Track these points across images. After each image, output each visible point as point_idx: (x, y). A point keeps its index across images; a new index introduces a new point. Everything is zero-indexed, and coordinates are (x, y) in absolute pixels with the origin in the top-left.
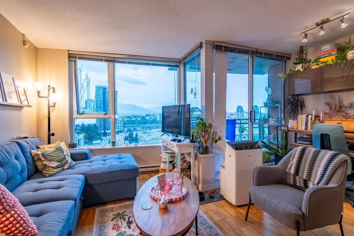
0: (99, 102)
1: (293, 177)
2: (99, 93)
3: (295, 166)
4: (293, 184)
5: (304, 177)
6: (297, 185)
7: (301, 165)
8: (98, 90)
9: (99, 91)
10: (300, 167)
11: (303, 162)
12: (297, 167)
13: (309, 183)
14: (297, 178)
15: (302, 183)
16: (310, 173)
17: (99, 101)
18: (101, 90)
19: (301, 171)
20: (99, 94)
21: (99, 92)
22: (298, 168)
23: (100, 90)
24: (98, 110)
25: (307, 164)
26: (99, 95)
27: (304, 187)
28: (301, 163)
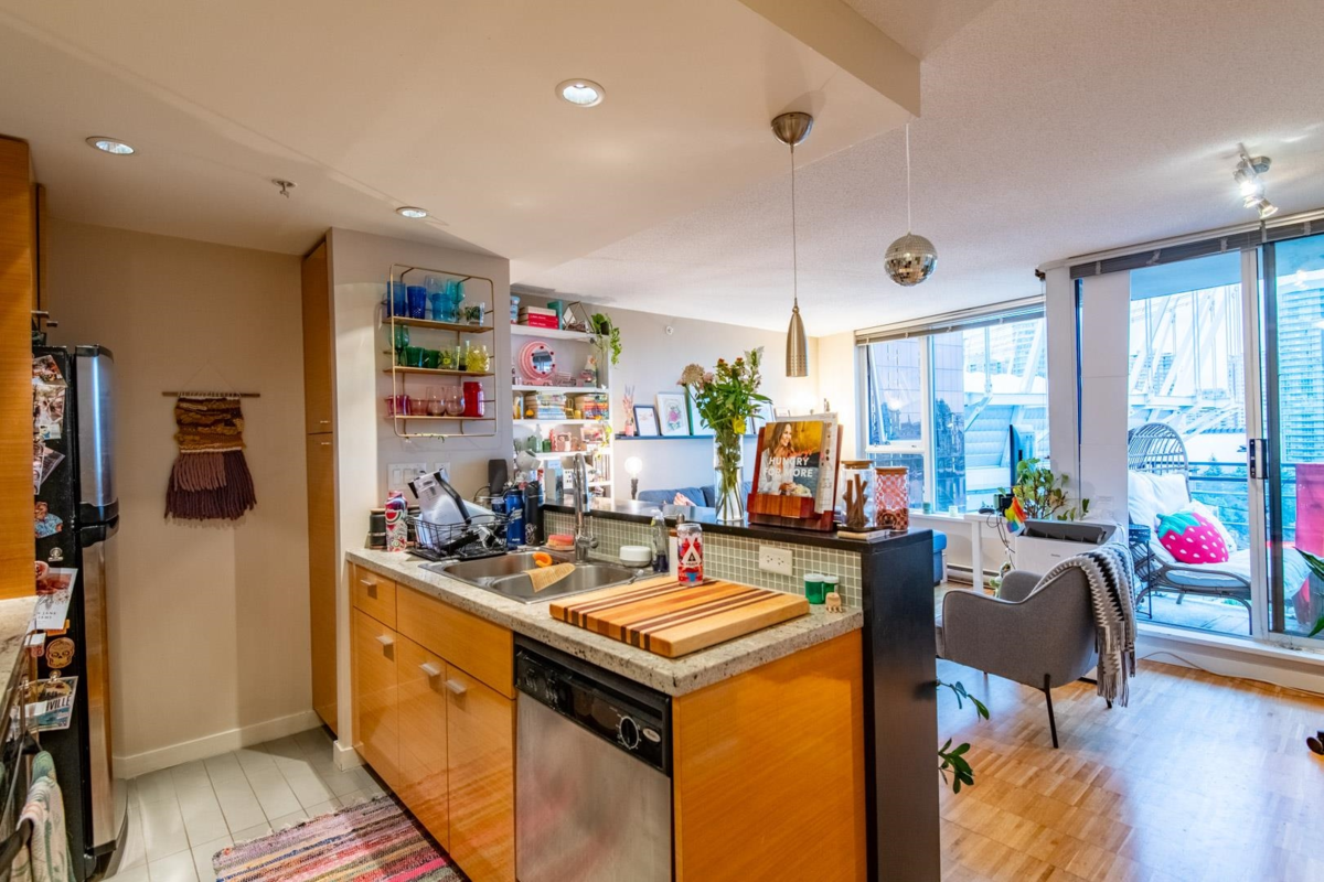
0: (1297, 363)
2: (1297, 316)
8: (1295, 304)
9: (1297, 308)
17: (1299, 356)
18: (1310, 302)
20: (1296, 321)
21: (1300, 311)
23: (1300, 303)
24: (1294, 398)
26: (1298, 328)
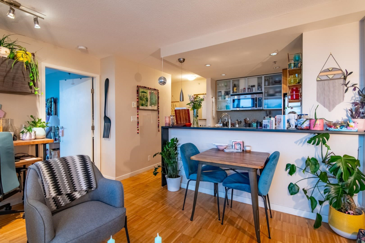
1: (53, 200)
3: (52, 186)
4: (57, 208)
5: (68, 191)
6: (62, 205)
7: (58, 181)
10: (59, 184)
11: (59, 177)
12: (55, 186)
13: (74, 194)
14: (59, 199)
15: (67, 200)
16: (72, 184)
19: (61, 187)
22: (58, 186)
25: (63, 176)
27: (70, 202)
28: (57, 179)
